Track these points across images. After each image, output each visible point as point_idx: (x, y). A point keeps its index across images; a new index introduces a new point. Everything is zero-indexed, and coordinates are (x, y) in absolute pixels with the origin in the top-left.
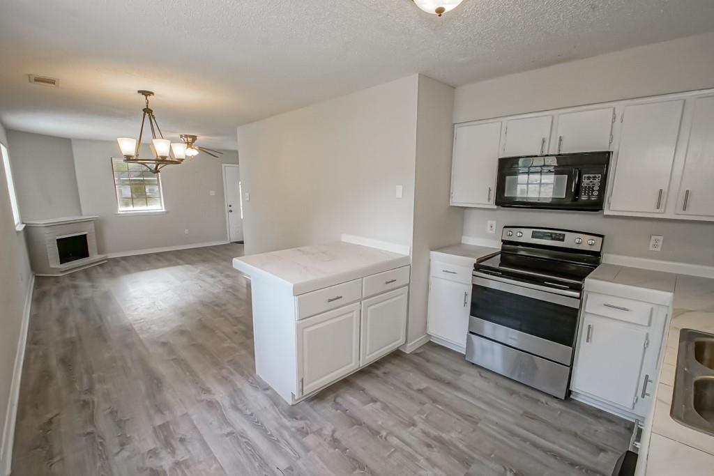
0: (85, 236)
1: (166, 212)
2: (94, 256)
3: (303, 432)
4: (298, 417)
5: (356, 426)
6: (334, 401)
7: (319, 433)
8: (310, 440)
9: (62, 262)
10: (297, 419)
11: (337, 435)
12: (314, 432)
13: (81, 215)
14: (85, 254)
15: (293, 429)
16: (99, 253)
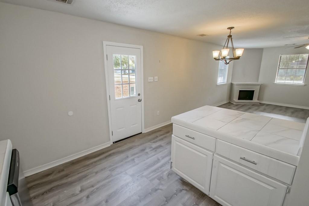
0: (254, 91)
1: (305, 85)
2: (255, 100)
3: (160, 178)
4: (169, 176)
5: (165, 199)
6: (183, 190)
7: (160, 184)
8: (156, 181)
9: (239, 99)
10: (168, 176)
11: (159, 191)
12: (160, 182)
13: (258, 82)
14: (251, 98)
15: (162, 175)
16: (258, 100)
